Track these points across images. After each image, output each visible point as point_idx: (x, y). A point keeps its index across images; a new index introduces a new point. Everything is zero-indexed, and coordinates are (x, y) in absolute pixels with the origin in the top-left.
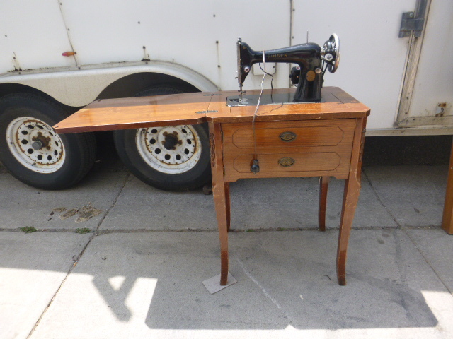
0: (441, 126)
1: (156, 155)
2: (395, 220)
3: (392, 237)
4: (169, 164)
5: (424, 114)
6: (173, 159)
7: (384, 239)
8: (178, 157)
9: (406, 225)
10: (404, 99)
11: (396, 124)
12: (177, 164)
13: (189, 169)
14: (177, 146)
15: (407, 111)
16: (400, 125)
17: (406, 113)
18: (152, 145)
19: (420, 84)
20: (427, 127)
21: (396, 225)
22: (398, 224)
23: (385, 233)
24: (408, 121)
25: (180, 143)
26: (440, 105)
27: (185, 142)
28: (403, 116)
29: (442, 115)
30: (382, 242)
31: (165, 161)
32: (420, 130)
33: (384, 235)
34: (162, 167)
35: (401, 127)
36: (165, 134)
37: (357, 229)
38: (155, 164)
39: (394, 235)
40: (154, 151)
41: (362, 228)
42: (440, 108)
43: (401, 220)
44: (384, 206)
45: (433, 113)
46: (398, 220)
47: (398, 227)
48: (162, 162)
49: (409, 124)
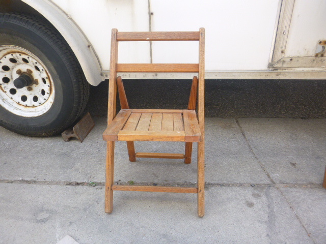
0: (321, 69)
1: (11, 95)
2: (268, 175)
3: (264, 198)
4: (26, 106)
5: (303, 54)
6: (30, 102)
7: (253, 200)
8: (35, 99)
9: (281, 182)
10: (281, 33)
11: (271, 65)
12: (34, 106)
13: (45, 112)
14: (34, 86)
15: (283, 49)
16: (276, 66)
17: (282, 52)
18: (6, 85)
19: (298, 16)
20: (306, 69)
21: (269, 182)
22: (272, 181)
23: (256, 192)
24: (284, 62)
25: (36, 82)
26: (320, 43)
27: (40, 81)
28: (279, 56)
29: (322, 55)
30: (250, 205)
31: (21, 102)
32: (296, 73)
33: (254, 195)
34: (17, 109)
35: (276, 69)
36: (19, 72)
37: (223, 185)
38: (11, 105)
39: (267, 195)
40: (8, 91)
41: (229, 185)
42: (320, 47)
43: (275, 176)
44: (256, 158)
45: (312, 53)
46: (272, 175)
47: (272, 184)
48: (19, 103)
49: (285, 66)
